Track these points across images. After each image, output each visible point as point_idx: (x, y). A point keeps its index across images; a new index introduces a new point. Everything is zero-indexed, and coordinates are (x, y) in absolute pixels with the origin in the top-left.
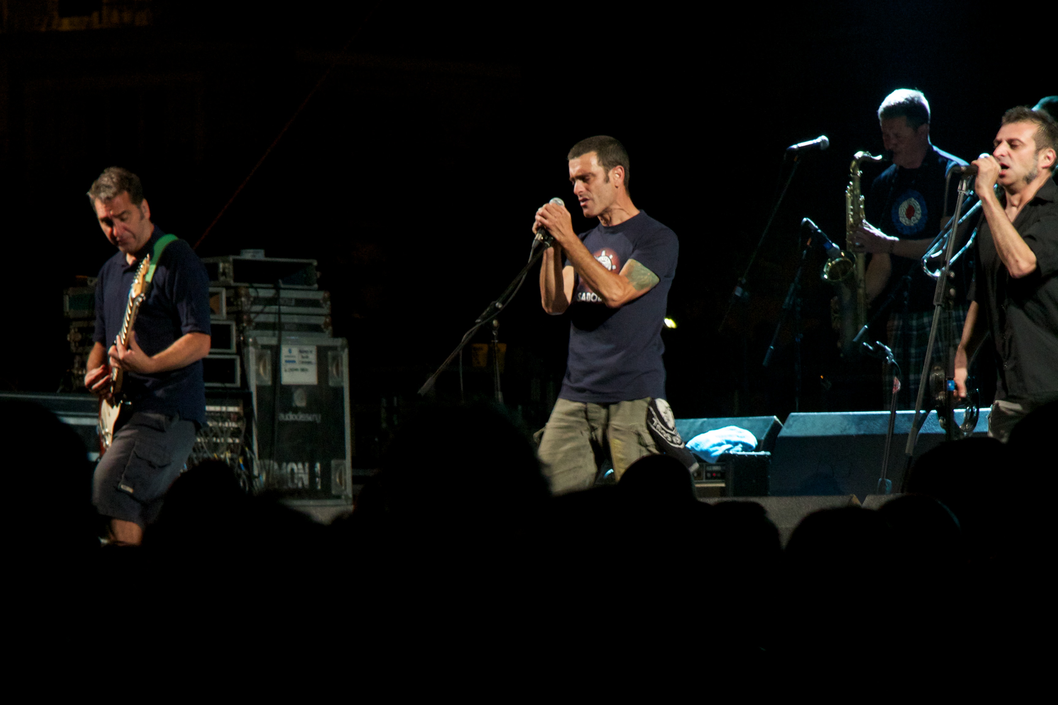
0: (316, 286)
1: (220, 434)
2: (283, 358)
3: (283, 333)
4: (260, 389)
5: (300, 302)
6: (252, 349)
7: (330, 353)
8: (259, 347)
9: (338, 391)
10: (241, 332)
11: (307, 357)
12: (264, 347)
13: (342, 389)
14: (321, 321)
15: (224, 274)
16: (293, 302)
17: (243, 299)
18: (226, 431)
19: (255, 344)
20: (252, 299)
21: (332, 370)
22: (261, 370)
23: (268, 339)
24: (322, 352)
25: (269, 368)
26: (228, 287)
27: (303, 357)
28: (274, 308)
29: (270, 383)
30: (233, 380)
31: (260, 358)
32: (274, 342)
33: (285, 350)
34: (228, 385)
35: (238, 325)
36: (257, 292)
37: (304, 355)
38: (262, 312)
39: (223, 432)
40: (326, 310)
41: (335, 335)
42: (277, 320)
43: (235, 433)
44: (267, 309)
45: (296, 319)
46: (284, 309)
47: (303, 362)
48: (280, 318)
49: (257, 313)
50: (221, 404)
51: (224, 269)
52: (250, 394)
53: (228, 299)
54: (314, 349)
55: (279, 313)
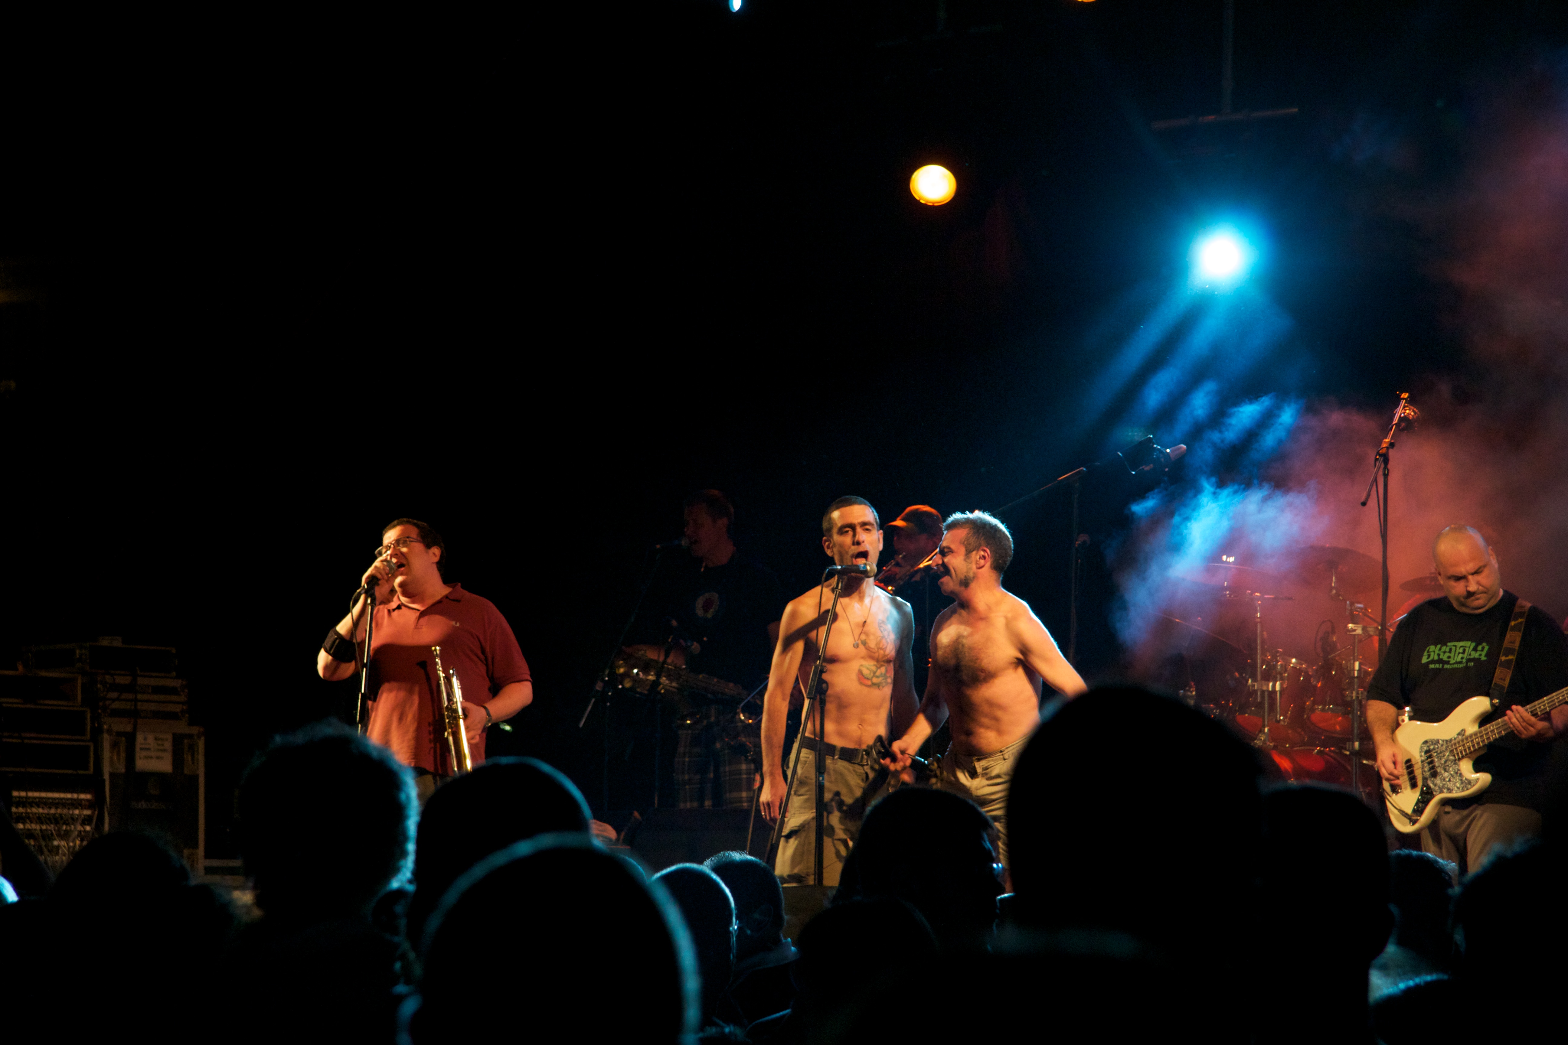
0: (174, 674)
2: (138, 747)
3: (140, 721)
4: (112, 775)
5: (157, 690)
6: (106, 736)
7: (186, 741)
8: (114, 734)
9: (194, 778)
10: (95, 719)
11: (163, 745)
12: (119, 734)
13: (197, 777)
14: (177, 708)
16: (150, 690)
17: (99, 686)
18: (77, 819)
19: (109, 731)
20: (108, 686)
21: (188, 758)
22: (115, 757)
23: (123, 726)
24: (177, 740)
25: (123, 755)
27: (158, 745)
28: (130, 696)
29: (123, 770)
30: (87, 768)
31: (114, 745)
32: (129, 728)
33: (140, 738)
34: (80, 772)
35: (92, 712)
36: (114, 679)
37: (160, 742)
38: (118, 699)
40: (183, 698)
41: (191, 723)
42: (133, 708)
43: (86, 821)
44: (125, 696)
45: (153, 707)
46: (139, 696)
47: (158, 750)
48: (136, 706)
49: (114, 700)
50: (72, 792)
51: (80, 655)
52: (104, 781)
54: (170, 737)
55: (136, 700)
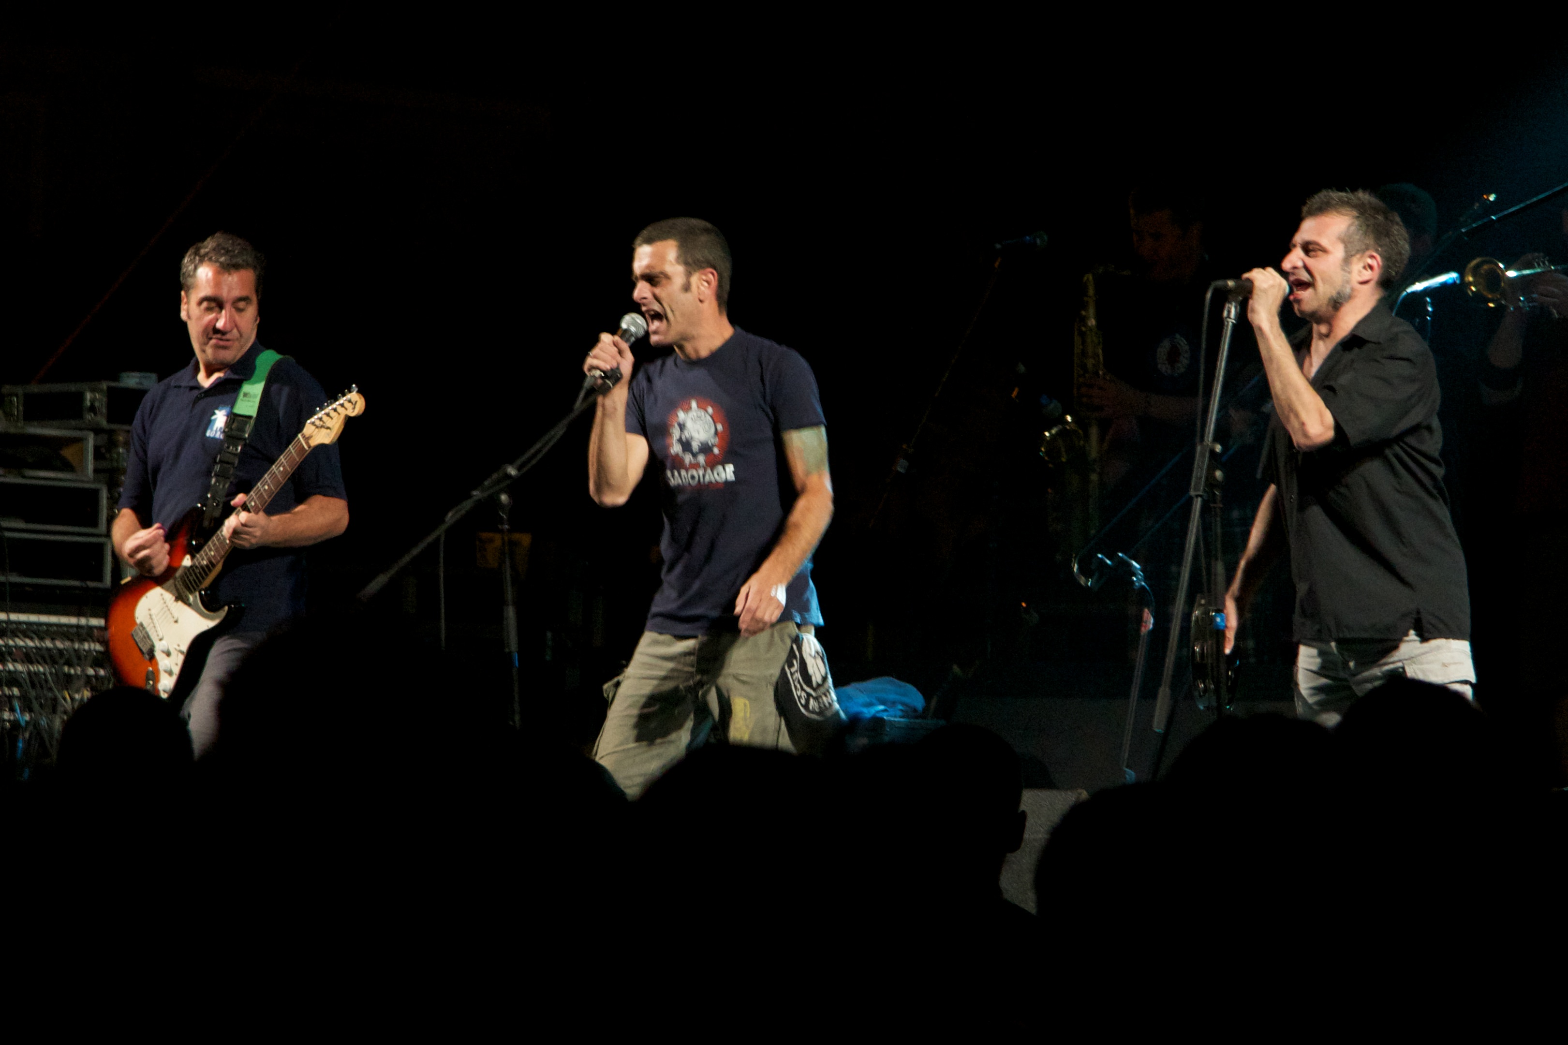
1: (75, 661)
15: (92, 409)
18: (86, 657)
26: (98, 432)
34: (91, 585)
35: (110, 491)
39: (79, 658)
43: (97, 661)
50: (79, 614)
51: (92, 401)
53: (97, 449)
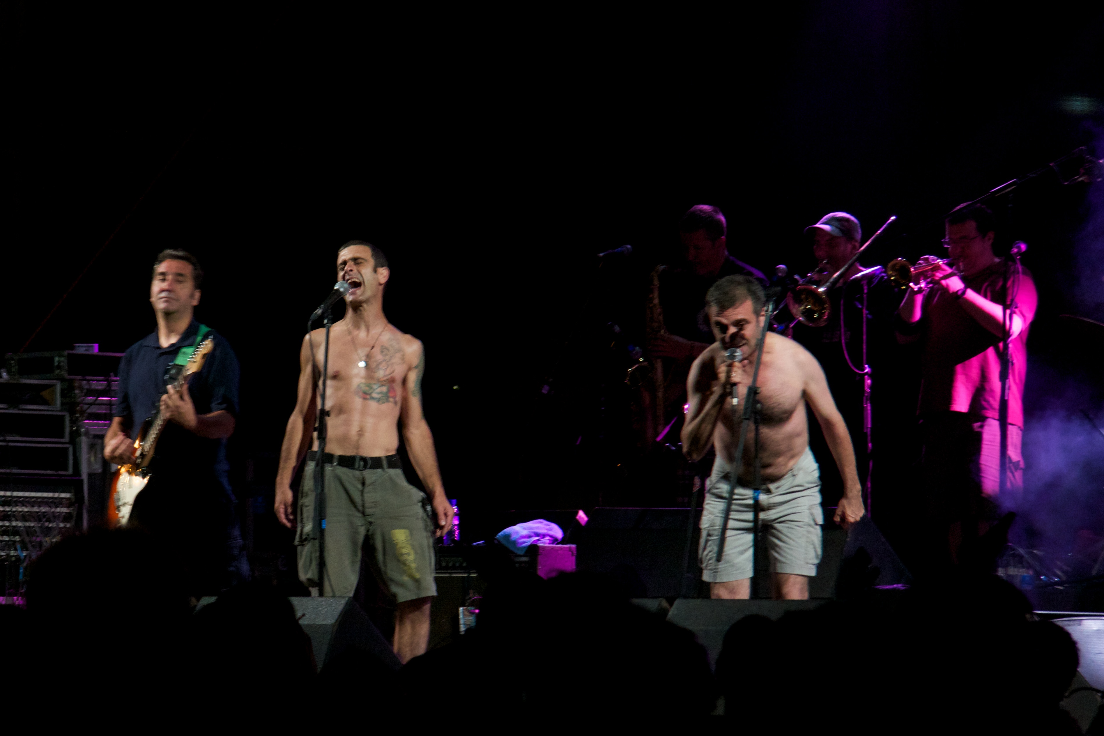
1: (52, 519)
4: (90, 475)
6: (84, 440)
8: (92, 436)
10: (74, 422)
12: (96, 436)
15: (59, 367)
17: (77, 391)
19: (87, 434)
20: (85, 391)
22: (92, 459)
23: (96, 429)
26: (62, 380)
29: (100, 471)
30: (66, 469)
35: (71, 416)
36: (90, 385)
38: (94, 403)
39: (55, 517)
44: (99, 400)
49: (91, 404)
50: (54, 491)
51: (59, 362)
52: (82, 481)
53: (62, 391)
